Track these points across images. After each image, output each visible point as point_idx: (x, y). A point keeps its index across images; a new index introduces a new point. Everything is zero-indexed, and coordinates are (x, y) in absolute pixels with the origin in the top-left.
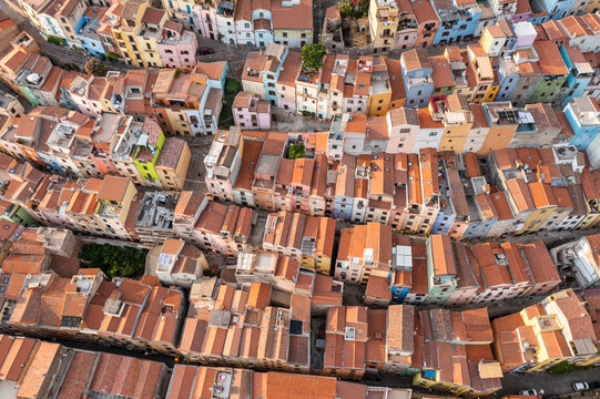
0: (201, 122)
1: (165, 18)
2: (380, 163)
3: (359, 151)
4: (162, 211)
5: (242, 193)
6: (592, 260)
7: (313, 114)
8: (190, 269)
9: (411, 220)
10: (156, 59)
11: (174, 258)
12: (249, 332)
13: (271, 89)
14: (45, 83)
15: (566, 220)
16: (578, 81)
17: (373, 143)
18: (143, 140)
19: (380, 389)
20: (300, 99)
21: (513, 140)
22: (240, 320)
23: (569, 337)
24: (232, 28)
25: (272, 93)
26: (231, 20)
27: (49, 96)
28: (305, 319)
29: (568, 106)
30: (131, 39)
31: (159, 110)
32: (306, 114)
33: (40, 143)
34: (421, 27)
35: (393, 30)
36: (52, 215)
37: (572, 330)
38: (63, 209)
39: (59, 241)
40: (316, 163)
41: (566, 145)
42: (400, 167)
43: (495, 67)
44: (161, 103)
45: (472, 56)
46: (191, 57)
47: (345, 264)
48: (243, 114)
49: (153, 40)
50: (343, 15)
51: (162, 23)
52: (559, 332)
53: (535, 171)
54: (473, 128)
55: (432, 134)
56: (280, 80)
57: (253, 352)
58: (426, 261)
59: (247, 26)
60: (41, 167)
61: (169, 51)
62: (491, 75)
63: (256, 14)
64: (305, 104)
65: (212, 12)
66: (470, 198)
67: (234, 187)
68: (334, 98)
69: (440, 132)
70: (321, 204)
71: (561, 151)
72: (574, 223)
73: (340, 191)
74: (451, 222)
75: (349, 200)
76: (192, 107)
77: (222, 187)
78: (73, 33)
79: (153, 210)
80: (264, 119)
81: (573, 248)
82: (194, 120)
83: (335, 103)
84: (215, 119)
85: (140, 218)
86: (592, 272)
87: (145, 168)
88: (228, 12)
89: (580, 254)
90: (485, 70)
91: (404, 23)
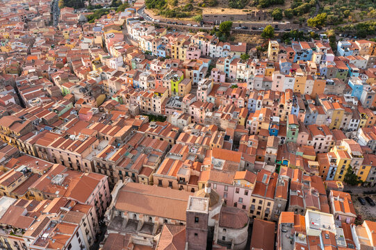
0: (198, 75)
1: (191, 44)
2: (269, 92)
3: (260, 88)
4: (177, 102)
5: (210, 99)
6: (364, 136)
7: (242, 80)
8: (186, 118)
9: (281, 114)
10: (184, 59)
11: (180, 114)
12: (206, 139)
13: (227, 68)
14: (142, 62)
15: (351, 123)
16: (354, 74)
17: (266, 84)
18: (176, 75)
19: (261, 163)
20: (238, 72)
21: (325, 89)
22: (203, 135)
23: (349, 152)
24: (215, 50)
25: (227, 70)
26: (215, 46)
27: (142, 66)
28: (232, 135)
29: (350, 81)
30: (178, 49)
31: (183, 70)
32: (239, 79)
33: (136, 77)
34: (288, 53)
35: (277, 53)
36: (133, 100)
37: (351, 148)
38: (139, 97)
39: (133, 108)
40: (242, 91)
41: (350, 95)
42: (277, 94)
43: (318, 67)
44: (185, 68)
45: (308, 62)
46: (198, 57)
47: (250, 122)
48: (215, 74)
49: (185, 50)
50: (258, 50)
51: (190, 45)
52: (346, 152)
53: (335, 100)
54: (307, 79)
55: (291, 81)
56: (231, 63)
57: (208, 144)
58: (286, 126)
59: (221, 49)
60: (133, 87)
61: (190, 55)
62: (315, 67)
63: (225, 46)
64: (240, 74)
65: (209, 43)
66: (306, 106)
67: (208, 95)
68: (252, 70)
69: (294, 80)
70: (242, 104)
71: (348, 97)
72: (356, 125)
73: (251, 97)
74: (297, 113)
75: (254, 101)
76: (196, 69)
77: (203, 95)
78: (156, 49)
79: (173, 101)
80: (223, 78)
81: (356, 136)
82: (195, 75)
83: (252, 73)
84: (203, 76)
85: (168, 103)
86: (364, 142)
87: (175, 85)
88: (215, 43)
89: (359, 136)
90: (314, 65)
91: (281, 52)
